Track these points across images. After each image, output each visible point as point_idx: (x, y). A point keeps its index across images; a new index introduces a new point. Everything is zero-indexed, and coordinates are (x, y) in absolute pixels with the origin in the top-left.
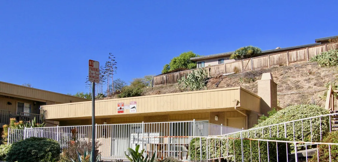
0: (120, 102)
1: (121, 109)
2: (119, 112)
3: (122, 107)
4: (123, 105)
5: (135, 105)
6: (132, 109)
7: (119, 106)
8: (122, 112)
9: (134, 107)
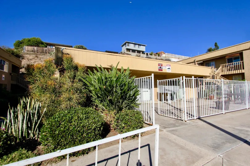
0: (160, 63)
1: (160, 68)
2: (159, 70)
3: (161, 67)
4: (162, 66)
5: (170, 67)
6: (168, 69)
7: (159, 65)
8: (162, 70)
9: (169, 68)
